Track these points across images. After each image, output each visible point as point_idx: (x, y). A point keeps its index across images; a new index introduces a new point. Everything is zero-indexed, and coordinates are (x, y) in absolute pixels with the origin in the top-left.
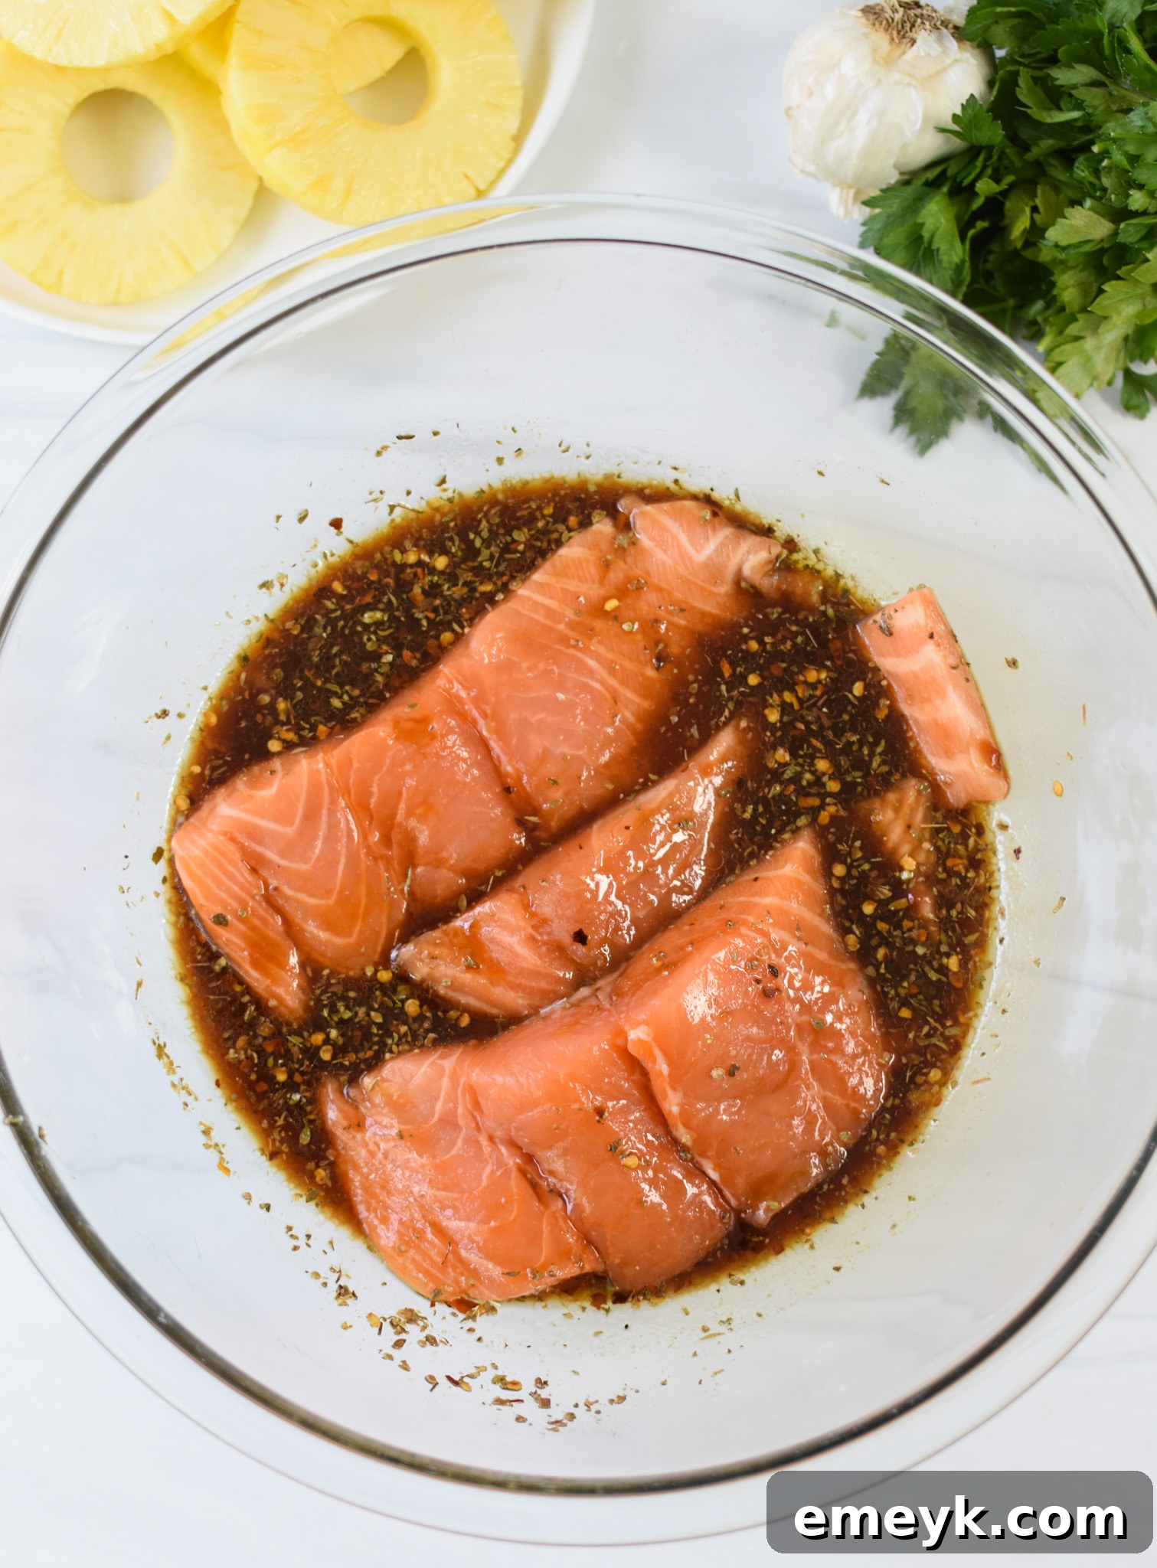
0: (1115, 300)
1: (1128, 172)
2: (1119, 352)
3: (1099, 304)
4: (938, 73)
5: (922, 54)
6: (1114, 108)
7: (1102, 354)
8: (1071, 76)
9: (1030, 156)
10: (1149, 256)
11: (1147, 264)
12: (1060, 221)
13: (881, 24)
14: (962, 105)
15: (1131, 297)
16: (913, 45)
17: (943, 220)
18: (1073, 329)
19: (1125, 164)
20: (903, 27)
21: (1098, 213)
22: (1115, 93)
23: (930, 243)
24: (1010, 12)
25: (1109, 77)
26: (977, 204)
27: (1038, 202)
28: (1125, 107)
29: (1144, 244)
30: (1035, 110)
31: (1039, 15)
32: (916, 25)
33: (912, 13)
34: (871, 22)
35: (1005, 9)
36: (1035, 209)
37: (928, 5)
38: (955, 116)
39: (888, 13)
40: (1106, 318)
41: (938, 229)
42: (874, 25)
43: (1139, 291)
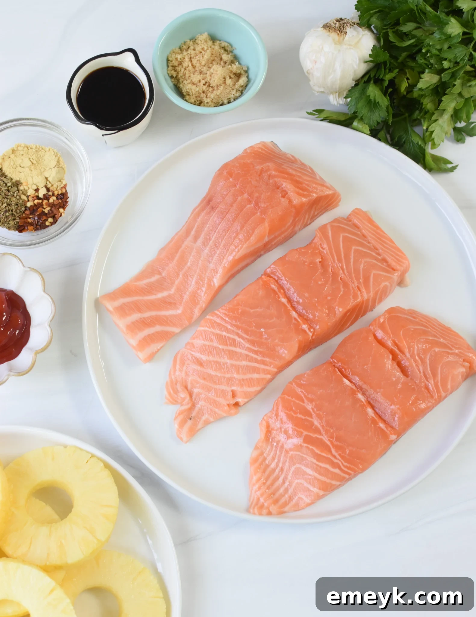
0: (447, 103)
1: (439, 55)
2: (451, 121)
3: (441, 106)
4: (358, 42)
5: (351, 36)
6: (427, 34)
7: (446, 124)
8: (408, 27)
9: (399, 61)
10: (455, 83)
11: (455, 86)
12: (421, 80)
13: (332, 30)
14: (371, 50)
15: (452, 100)
16: (346, 34)
17: (376, 92)
18: (434, 118)
19: (438, 53)
20: (340, 29)
21: (432, 73)
22: (425, 29)
23: (375, 101)
24: (375, 11)
25: (420, 24)
26: (386, 83)
27: (408, 75)
28: (431, 33)
29: (452, 80)
30: (397, 43)
31: (387, 10)
32: (345, 27)
33: (341, 22)
34: (328, 30)
35: (374, 11)
36: (408, 79)
37: (345, 19)
38: (370, 55)
39: (333, 25)
40: (444, 110)
41: (375, 95)
42: (329, 31)
43: (454, 97)
